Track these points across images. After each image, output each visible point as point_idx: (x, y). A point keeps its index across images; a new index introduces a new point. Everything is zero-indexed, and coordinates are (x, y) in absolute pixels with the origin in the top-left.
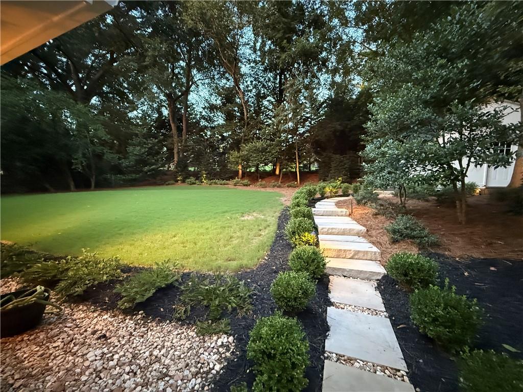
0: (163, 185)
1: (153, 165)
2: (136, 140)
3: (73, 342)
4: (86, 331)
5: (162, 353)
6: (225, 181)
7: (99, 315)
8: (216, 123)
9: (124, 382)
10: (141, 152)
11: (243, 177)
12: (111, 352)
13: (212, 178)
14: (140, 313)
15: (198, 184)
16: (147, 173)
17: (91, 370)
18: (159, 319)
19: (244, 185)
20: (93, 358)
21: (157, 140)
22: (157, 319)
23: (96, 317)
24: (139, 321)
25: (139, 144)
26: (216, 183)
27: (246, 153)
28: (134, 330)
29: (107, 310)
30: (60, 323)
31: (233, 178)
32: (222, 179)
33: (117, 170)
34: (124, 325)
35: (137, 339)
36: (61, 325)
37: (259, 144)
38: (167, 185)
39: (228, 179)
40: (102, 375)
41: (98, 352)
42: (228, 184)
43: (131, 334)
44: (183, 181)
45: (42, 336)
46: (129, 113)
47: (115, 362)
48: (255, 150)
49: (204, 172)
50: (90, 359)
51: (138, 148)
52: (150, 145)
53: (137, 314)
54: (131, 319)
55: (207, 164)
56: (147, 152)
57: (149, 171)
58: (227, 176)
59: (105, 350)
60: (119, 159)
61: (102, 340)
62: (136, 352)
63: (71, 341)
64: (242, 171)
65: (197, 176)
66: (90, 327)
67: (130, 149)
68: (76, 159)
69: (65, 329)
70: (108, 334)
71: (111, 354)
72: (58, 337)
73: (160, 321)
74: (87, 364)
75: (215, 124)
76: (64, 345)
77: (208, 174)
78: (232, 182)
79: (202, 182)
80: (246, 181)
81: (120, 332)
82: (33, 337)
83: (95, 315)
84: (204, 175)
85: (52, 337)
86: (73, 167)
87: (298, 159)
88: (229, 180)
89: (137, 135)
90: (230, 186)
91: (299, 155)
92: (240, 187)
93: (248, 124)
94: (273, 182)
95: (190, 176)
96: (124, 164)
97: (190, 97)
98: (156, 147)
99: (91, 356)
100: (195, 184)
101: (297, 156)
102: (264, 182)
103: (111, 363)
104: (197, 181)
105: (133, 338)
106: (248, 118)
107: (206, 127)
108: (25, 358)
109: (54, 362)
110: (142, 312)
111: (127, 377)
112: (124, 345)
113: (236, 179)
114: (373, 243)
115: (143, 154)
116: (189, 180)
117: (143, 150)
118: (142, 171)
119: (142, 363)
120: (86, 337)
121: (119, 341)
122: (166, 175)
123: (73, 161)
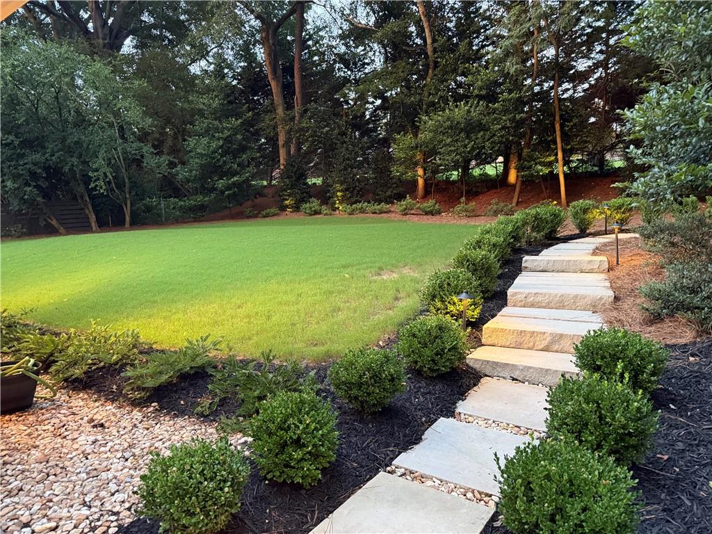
0: (256, 216)
1: (234, 175)
2: (201, 125)
3: (65, 427)
4: (82, 419)
5: (165, 445)
6: (384, 206)
7: (102, 405)
8: (368, 69)
9: (111, 464)
10: (211, 149)
11: (427, 193)
12: (105, 440)
13: (353, 199)
14: (153, 404)
15: (326, 214)
16: (222, 192)
17: (79, 452)
18: (175, 414)
19: (427, 213)
20: (85, 442)
21: (240, 121)
22: (173, 413)
23: (98, 407)
24: (149, 414)
25: (207, 132)
26: (363, 211)
27: (429, 135)
28: (140, 423)
29: (113, 401)
30: (53, 409)
31: (400, 197)
32: (376, 201)
33: (170, 187)
34: (128, 417)
35: (141, 431)
36: (54, 411)
37: (459, 112)
38: (264, 217)
39: (389, 200)
40: (89, 457)
41: (92, 438)
42: (388, 212)
43: (135, 426)
44: (297, 208)
45: (32, 418)
46: (190, 65)
47: (108, 448)
48: (451, 127)
49: (338, 186)
50: (80, 443)
51: (205, 141)
52: (227, 133)
53: (148, 407)
54: (140, 411)
55: (345, 169)
56: (221, 147)
57: (228, 188)
58: (389, 193)
59: (99, 437)
60: (172, 165)
61: (99, 429)
62: (134, 442)
63: (63, 426)
64: (425, 180)
65: (324, 196)
66: (87, 416)
67: (192, 142)
68: (97, 170)
69: (59, 415)
70: (106, 425)
71: (105, 442)
72: (49, 421)
73: (176, 416)
74: (76, 446)
75: (367, 71)
76: (55, 429)
77: (347, 190)
78: (398, 206)
79: (335, 209)
80: (430, 203)
81: (123, 424)
82: (21, 418)
83: (97, 404)
84: (339, 194)
85: (43, 421)
86: (92, 185)
87: (562, 141)
88: (393, 203)
89: (201, 113)
90: (393, 215)
91: (564, 134)
92: (415, 218)
93: (436, 64)
94: (495, 203)
95: (310, 197)
96: (180, 176)
97: (310, 16)
98: (239, 137)
99: (82, 440)
100: (320, 213)
101: (558, 133)
102: (473, 204)
103: (102, 449)
104: (324, 207)
105: (136, 429)
106: (435, 51)
107: (346, 80)
108: (12, 435)
109: (42, 441)
110: (156, 404)
111: (116, 461)
112: (122, 435)
113: (408, 199)
115: (214, 152)
116: (308, 205)
117: (214, 145)
118: (214, 189)
119: (137, 451)
120: (81, 424)
121: (118, 432)
122: (261, 195)
123: (90, 174)
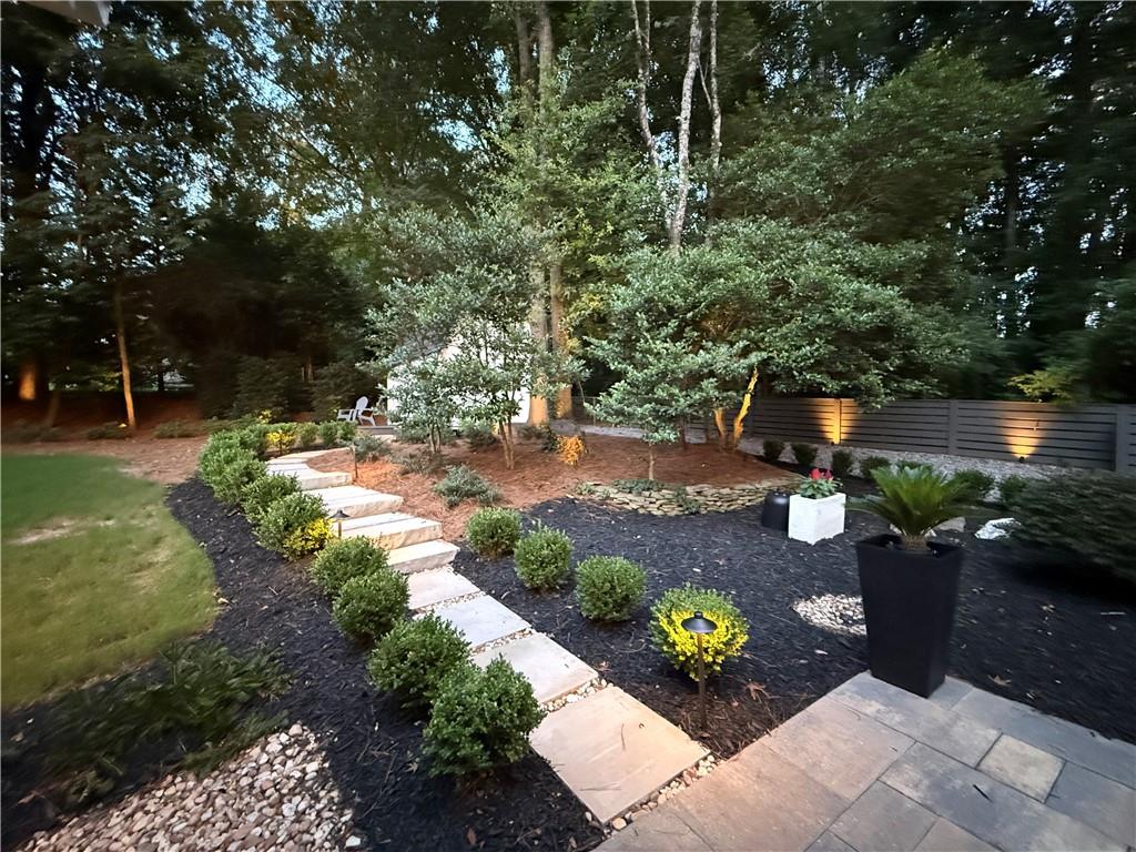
114: (423, 516)
